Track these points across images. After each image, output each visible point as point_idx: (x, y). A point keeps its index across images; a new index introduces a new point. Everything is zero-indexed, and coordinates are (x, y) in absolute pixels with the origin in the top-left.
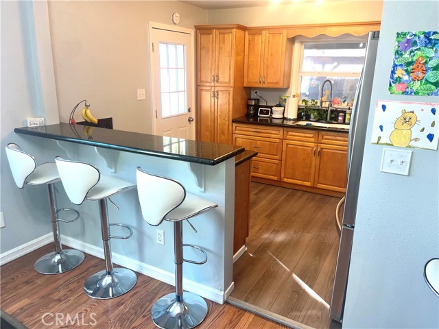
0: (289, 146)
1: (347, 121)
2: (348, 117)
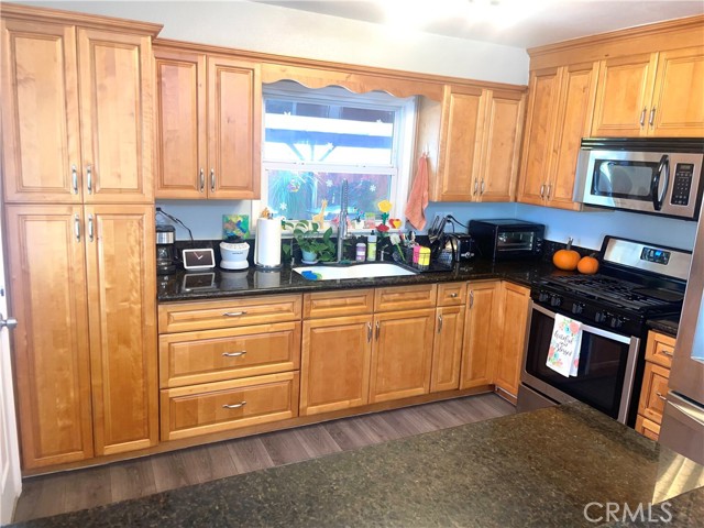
0: (317, 331)
1: (372, 256)
2: (372, 248)
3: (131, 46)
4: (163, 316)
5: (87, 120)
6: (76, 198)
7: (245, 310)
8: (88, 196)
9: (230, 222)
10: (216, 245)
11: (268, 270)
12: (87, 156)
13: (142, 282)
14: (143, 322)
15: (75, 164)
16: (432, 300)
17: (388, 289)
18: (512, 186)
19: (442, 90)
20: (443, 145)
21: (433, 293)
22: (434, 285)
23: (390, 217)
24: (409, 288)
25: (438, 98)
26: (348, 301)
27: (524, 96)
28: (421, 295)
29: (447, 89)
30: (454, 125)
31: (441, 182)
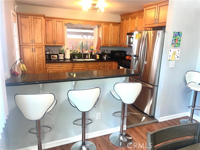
0: (76, 70)
1: (89, 57)
2: (89, 56)
3: (40, 19)
4: (47, 66)
5: (33, 31)
6: (32, 45)
7: (62, 65)
8: (34, 44)
9: (60, 50)
10: (57, 55)
11: (68, 59)
12: (33, 38)
13: (43, 60)
14: (43, 67)
15: (31, 39)
16: (99, 65)
17: (90, 63)
18: (118, 43)
19: (101, 24)
20: (102, 35)
21: (99, 64)
22: (100, 62)
23: (94, 50)
24: (94, 63)
25: (101, 25)
26: (82, 65)
27: (119, 24)
28: (97, 64)
29: (102, 24)
30: (104, 31)
31: (102, 42)
